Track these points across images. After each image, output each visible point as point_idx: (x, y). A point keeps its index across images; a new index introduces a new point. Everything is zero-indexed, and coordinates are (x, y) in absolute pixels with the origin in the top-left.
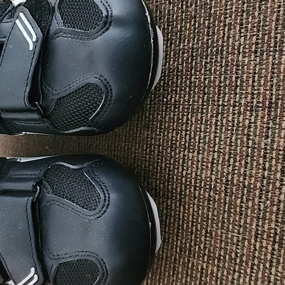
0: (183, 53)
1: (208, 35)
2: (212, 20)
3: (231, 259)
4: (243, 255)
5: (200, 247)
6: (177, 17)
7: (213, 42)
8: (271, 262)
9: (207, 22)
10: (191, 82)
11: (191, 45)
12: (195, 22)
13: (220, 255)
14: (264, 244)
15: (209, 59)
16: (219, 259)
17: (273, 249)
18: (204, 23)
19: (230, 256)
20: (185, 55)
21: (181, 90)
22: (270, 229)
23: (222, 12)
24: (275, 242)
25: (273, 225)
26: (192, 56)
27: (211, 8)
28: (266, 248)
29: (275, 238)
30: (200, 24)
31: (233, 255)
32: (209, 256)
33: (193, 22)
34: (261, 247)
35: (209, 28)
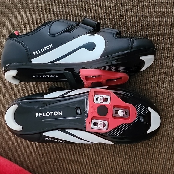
0: (133, 17)
1: (143, 11)
2: (144, 7)
3: (150, 83)
4: (154, 81)
5: (139, 81)
6: (131, 4)
7: (144, 14)
8: (164, 81)
9: (142, 7)
10: (136, 27)
11: (136, 14)
12: (138, 7)
13: (146, 82)
14: (162, 76)
15: (143, 19)
16: (146, 84)
17: (165, 77)
18: (141, 7)
19: (150, 82)
20: (134, 17)
21: (132, 29)
22: (164, 71)
23: (148, 4)
24: (165, 75)
25: (165, 70)
26: (137, 18)
27: (144, 3)
28: (162, 77)
29: (165, 74)
30: (139, 8)
31: (151, 81)
32: (142, 83)
33: (137, 7)
34: (161, 77)
35: (143, 9)
